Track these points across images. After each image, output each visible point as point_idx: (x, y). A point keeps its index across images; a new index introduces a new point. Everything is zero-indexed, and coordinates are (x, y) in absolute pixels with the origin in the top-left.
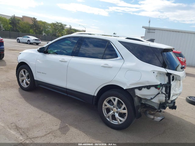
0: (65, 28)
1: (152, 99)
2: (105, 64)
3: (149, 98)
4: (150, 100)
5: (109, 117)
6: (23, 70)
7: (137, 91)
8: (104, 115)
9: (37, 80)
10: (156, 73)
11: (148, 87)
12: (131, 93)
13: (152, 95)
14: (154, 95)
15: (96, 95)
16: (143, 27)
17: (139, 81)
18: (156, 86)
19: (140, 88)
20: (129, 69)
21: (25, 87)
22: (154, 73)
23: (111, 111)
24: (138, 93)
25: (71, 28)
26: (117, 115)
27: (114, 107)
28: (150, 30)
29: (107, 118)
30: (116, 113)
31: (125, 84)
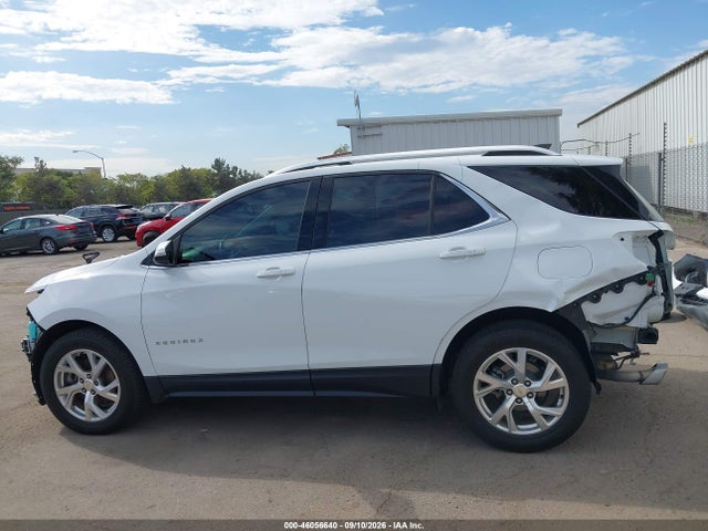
0: (16, 172)
1: (628, 320)
2: (454, 249)
3: (619, 320)
4: (623, 324)
5: (504, 421)
6: (73, 355)
7: (587, 308)
8: (485, 420)
9: (158, 377)
10: (628, 239)
11: (617, 287)
12: (572, 318)
13: (627, 309)
14: (633, 306)
15: (439, 360)
16: (340, 123)
17: (591, 275)
18: (640, 279)
19: (595, 297)
20: (544, 247)
21: (93, 419)
22: (622, 239)
23: (508, 397)
24: (591, 312)
25: (42, 166)
26: (531, 405)
27: (515, 382)
28: (364, 128)
29: (499, 426)
30: (526, 400)
31: (548, 295)
